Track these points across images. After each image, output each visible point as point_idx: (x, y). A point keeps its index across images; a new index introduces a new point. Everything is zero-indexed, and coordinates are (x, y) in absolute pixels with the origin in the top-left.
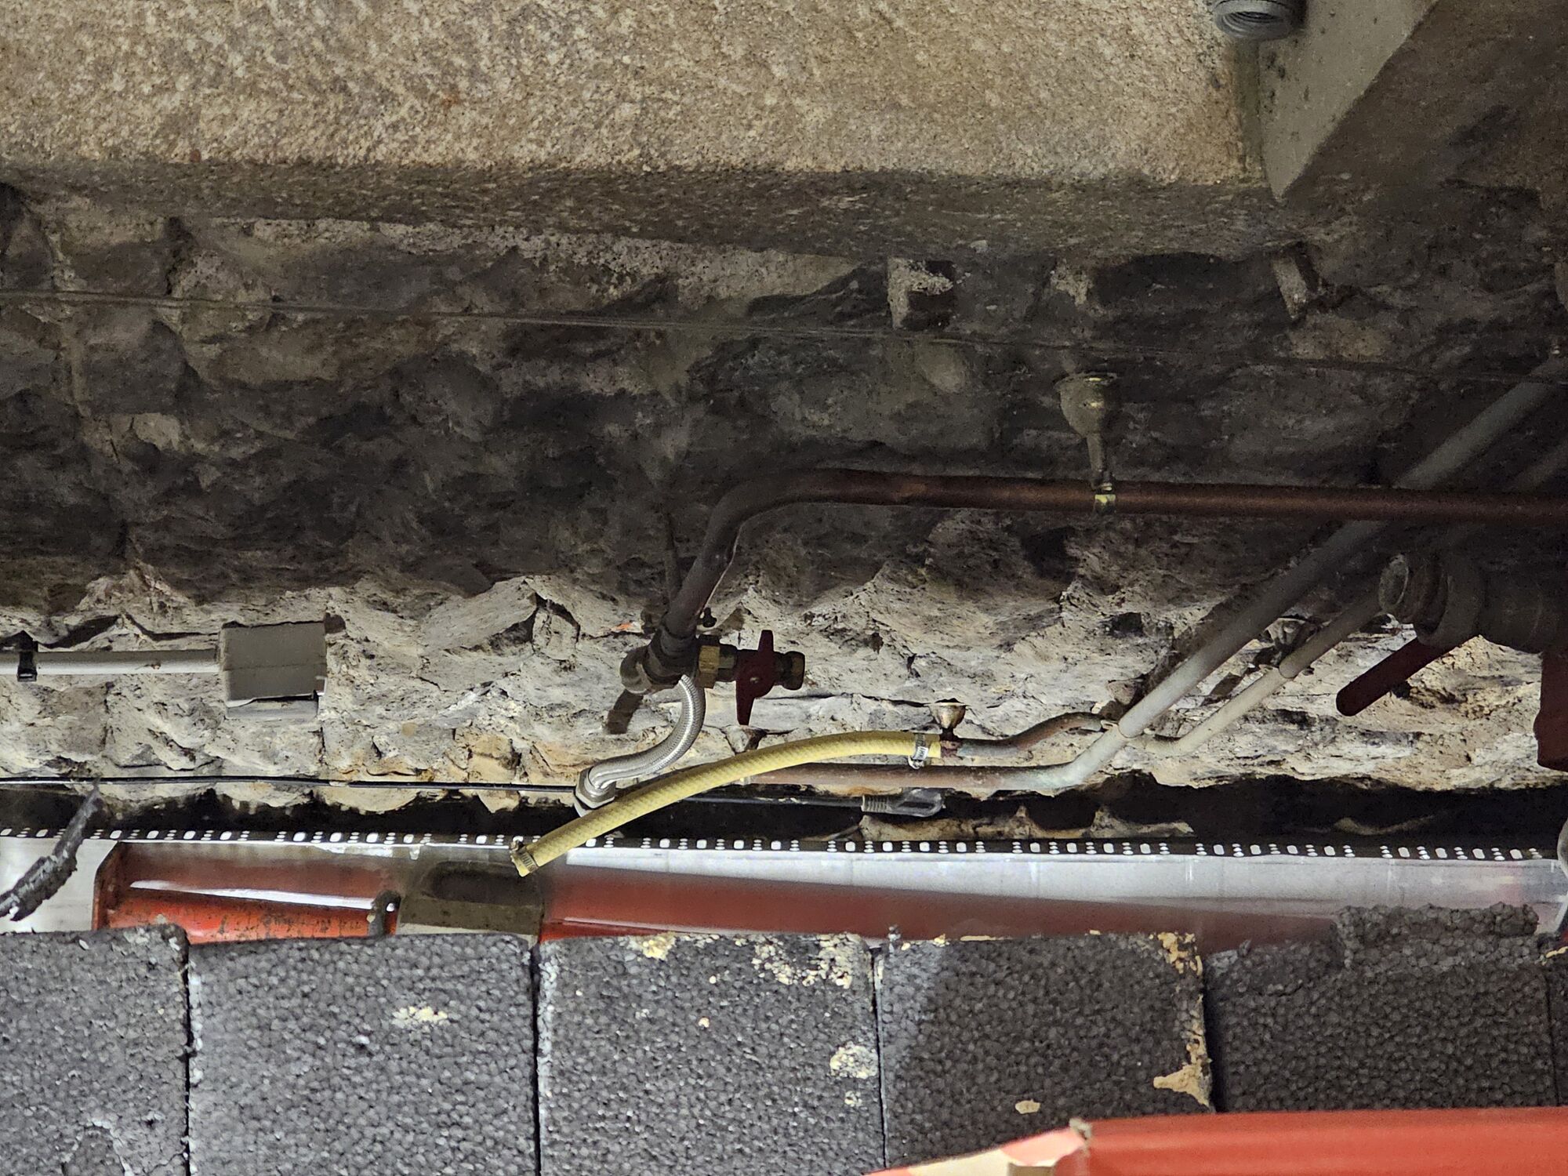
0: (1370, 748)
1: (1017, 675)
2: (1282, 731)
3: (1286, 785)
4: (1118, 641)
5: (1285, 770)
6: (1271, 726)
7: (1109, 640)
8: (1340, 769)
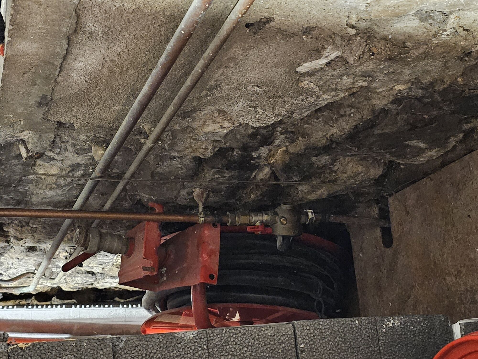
0: (113, 280)
1: (9, 263)
2: (88, 276)
3: (95, 290)
4: (31, 253)
5: (94, 286)
6: (84, 275)
7: (28, 253)
8: (108, 286)
